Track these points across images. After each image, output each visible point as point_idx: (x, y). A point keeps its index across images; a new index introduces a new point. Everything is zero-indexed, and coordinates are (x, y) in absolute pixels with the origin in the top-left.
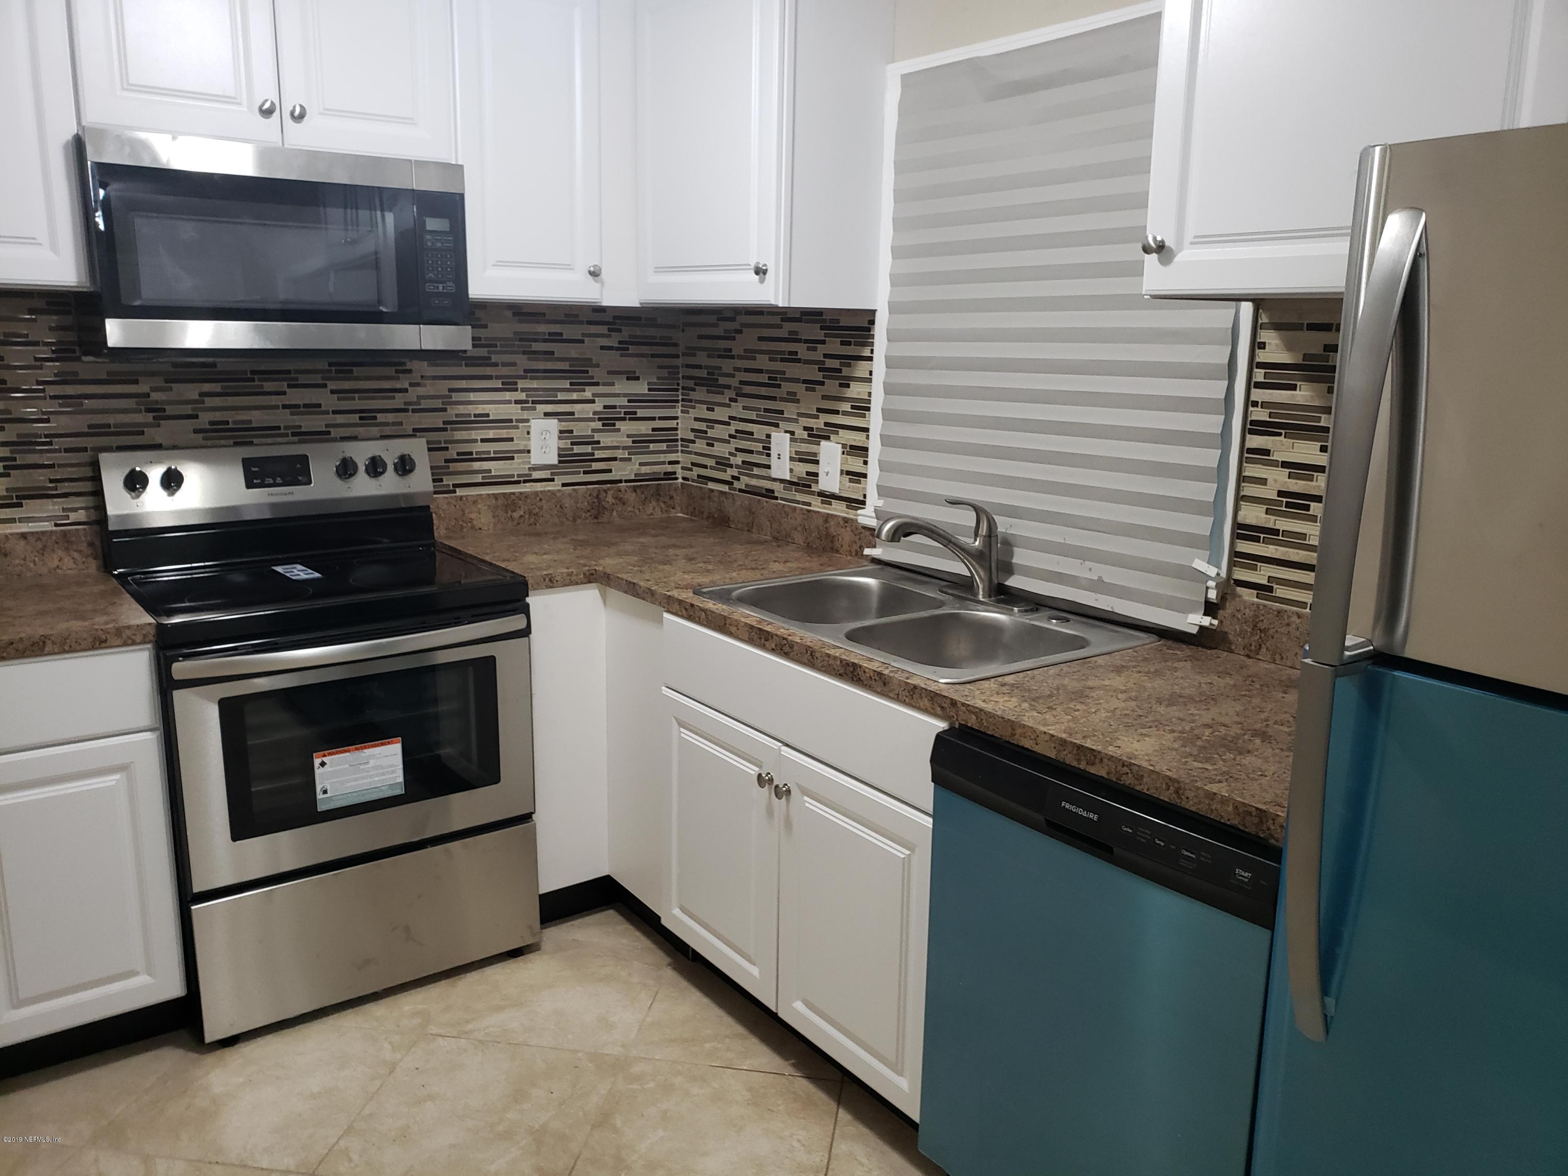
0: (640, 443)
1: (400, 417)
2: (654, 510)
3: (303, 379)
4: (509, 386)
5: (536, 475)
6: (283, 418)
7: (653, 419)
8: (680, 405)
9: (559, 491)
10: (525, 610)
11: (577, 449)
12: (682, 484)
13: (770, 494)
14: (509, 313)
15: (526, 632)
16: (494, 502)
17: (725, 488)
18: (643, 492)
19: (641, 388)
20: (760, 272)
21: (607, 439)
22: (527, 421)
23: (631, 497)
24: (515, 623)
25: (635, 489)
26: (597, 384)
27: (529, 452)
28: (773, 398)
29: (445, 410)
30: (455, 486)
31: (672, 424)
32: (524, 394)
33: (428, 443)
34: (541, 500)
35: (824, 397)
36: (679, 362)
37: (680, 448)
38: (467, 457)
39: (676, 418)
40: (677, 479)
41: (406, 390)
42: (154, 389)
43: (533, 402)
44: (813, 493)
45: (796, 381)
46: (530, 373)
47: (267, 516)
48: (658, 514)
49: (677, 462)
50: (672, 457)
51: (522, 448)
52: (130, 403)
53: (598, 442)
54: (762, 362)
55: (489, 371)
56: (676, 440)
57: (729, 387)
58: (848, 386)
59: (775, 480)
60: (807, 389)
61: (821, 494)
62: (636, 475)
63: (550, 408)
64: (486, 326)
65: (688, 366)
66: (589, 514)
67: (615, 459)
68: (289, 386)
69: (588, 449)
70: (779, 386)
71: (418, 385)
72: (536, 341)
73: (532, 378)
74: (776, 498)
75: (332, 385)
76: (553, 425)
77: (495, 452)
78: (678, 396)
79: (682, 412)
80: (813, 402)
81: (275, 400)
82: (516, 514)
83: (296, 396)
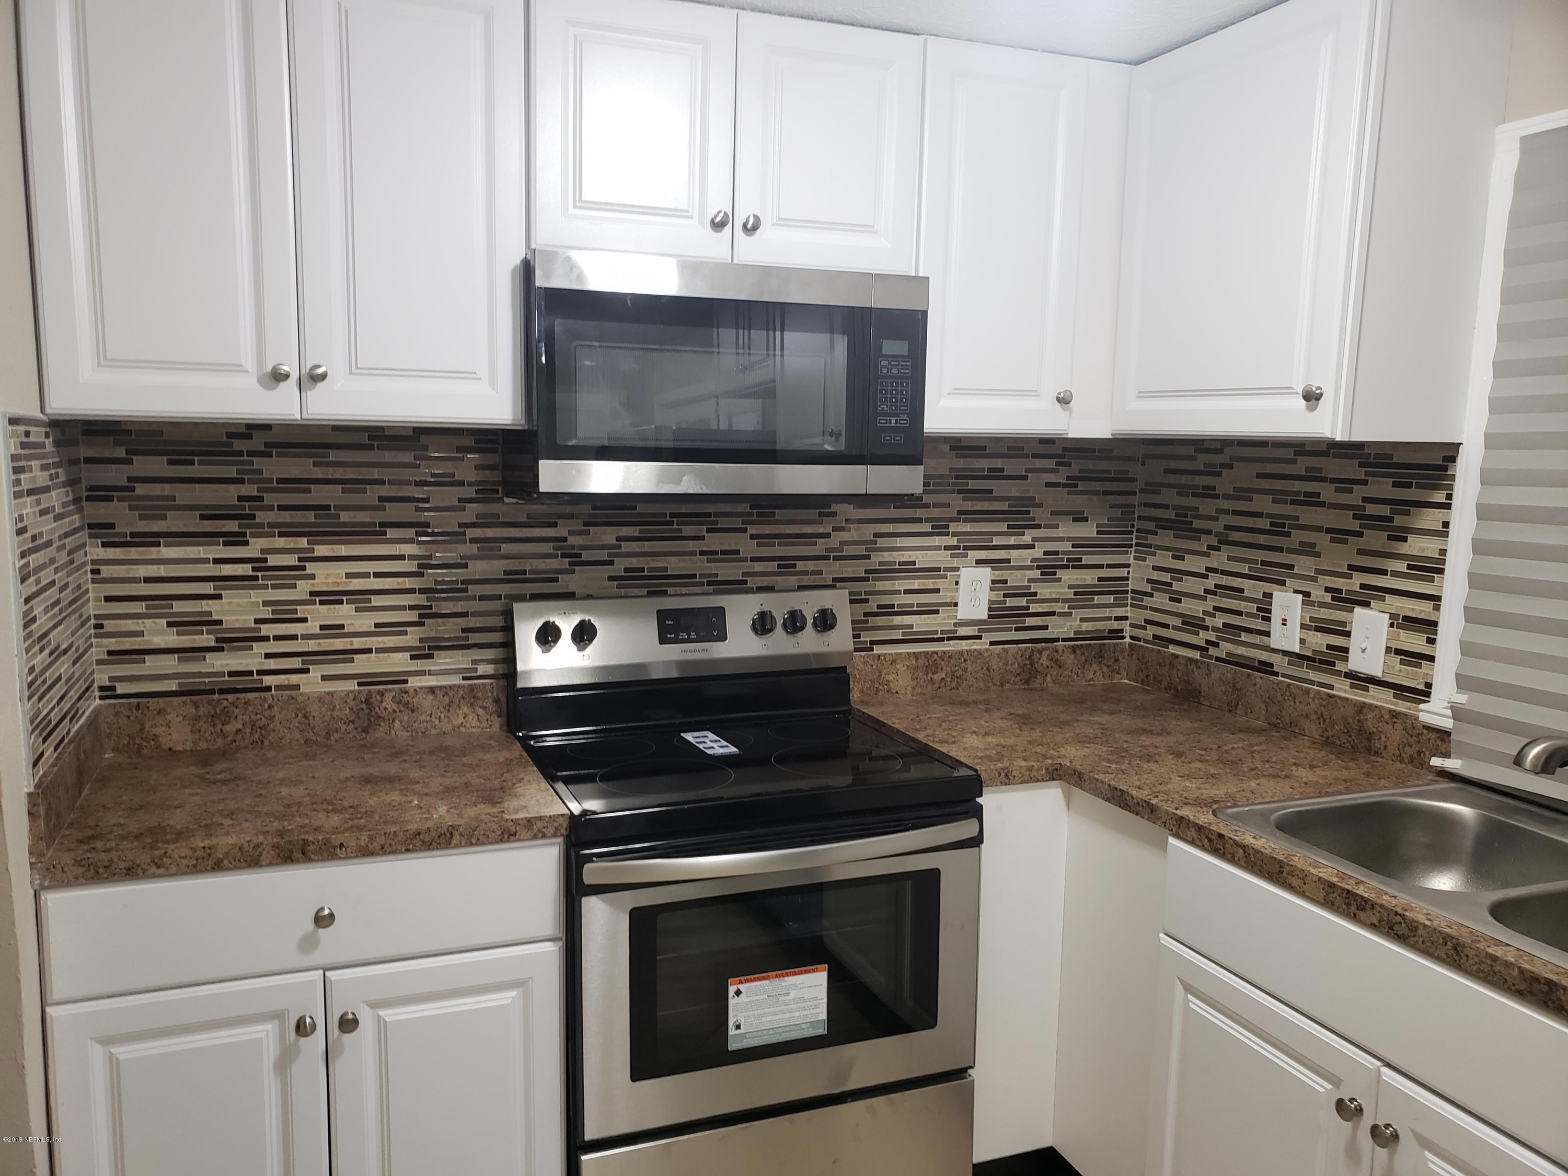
0: (1083, 595)
1: (821, 565)
2: (1096, 676)
3: (723, 523)
4: (940, 529)
5: (962, 631)
6: (698, 565)
7: (1101, 566)
8: (1133, 550)
9: (987, 650)
10: (977, 813)
11: (1010, 602)
12: (1130, 644)
13: (1266, 668)
14: (946, 448)
15: (976, 841)
16: (914, 662)
17: (1196, 655)
18: (1083, 654)
19: (1089, 531)
20: (1312, 397)
21: (1045, 590)
22: (957, 569)
23: (1069, 659)
24: (964, 829)
25: (1074, 650)
26: (1038, 527)
27: (956, 604)
28: (1280, 549)
29: (869, 557)
30: (875, 643)
31: (1123, 572)
32: (956, 539)
33: (850, 594)
34: (965, 660)
35: (1361, 552)
36: (1136, 500)
38: (888, 610)
39: (1128, 566)
40: (1123, 637)
41: (828, 536)
42: (570, 533)
43: (965, 548)
44: (1338, 673)
45: (1318, 529)
46: (964, 515)
47: (674, 674)
48: (1100, 680)
49: (1126, 618)
50: (1120, 612)
51: (948, 601)
52: (547, 548)
53: (1035, 594)
54: (1263, 503)
55: (919, 513)
56: (1127, 592)
57: (1209, 532)
58: (1405, 540)
59: (1275, 651)
60: (1333, 540)
61: (1351, 675)
62: (1076, 633)
63: (983, 555)
65: (1147, 505)
66: (1018, 678)
67: (1052, 614)
68: (708, 531)
69: (1023, 602)
70: (1288, 535)
71: (842, 529)
72: (971, 477)
73: (965, 521)
74: (1277, 674)
75: (752, 530)
76: (986, 573)
77: (918, 605)
78: (1131, 540)
79: (1135, 558)
80: (1343, 557)
81: (692, 546)
82: (937, 677)
83: (714, 542)
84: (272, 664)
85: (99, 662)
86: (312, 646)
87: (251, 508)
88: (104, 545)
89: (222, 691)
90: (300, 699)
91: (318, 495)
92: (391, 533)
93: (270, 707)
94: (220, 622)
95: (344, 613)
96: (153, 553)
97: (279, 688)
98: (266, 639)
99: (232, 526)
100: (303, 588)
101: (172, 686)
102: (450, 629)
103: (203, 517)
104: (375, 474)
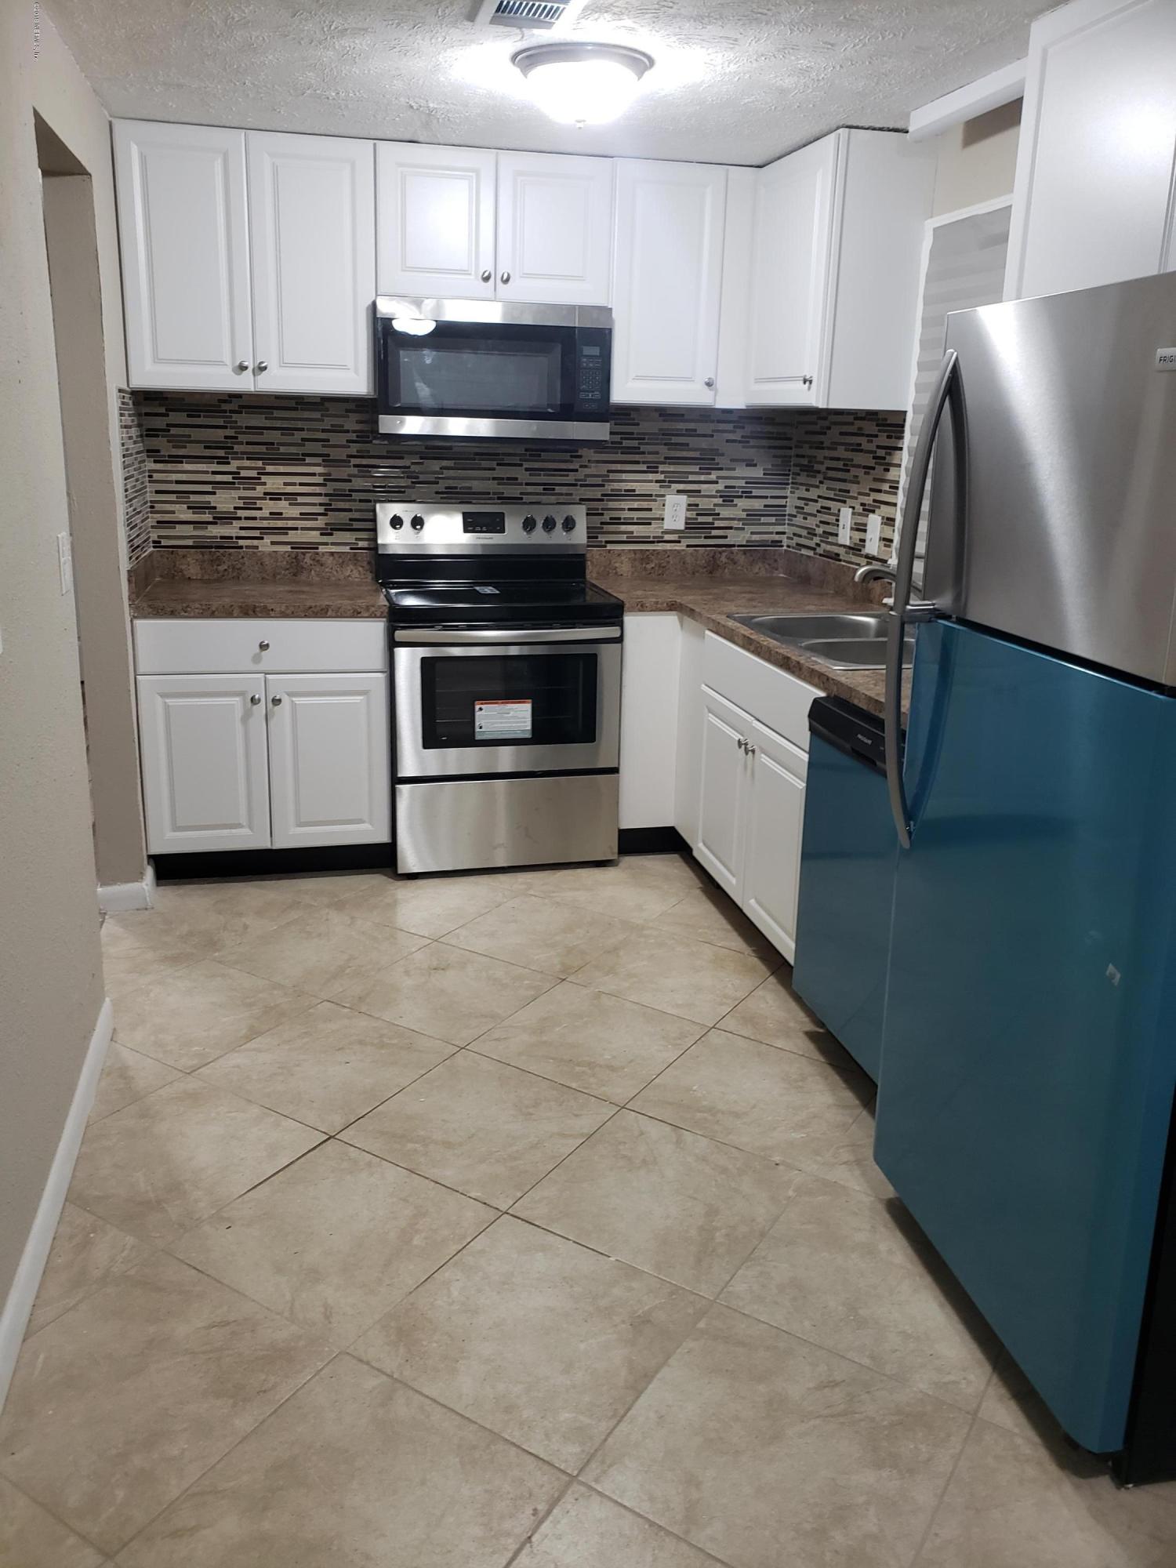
0: (752, 516)
1: (571, 489)
2: (760, 570)
3: (507, 460)
4: (653, 469)
5: (667, 537)
6: (492, 486)
7: (766, 497)
8: (789, 486)
9: (683, 550)
10: (621, 625)
11: (701, 519)
12: (785, 550)
13: (836, 557)
14: (657, 415)
15: (620, 640)
16: (633, 556)
17: (811, 553)
18: (751, 556)
19: (757, 473)
20: (806, 381)
21: (725, 512)
22: (663, 496)
23: (741, 559)
24: (612, 632)
25: (745, 552)
26: (721, 469)
27: (663, 519)
28: (844, 481)
29: (603, 486)
30: (607, 542)
31: (782, 502)
32: (663, 475)
33: (588, 509)
35: (875, 480)
36: (792, 452)
37: (787, 522)
38: (616, 521)
39: (786, 497)
40: (782, 546)
41: (577, 470)
42: (413, 463)
43: (669, 482)
44: (861, 556)
45: (859, 466)
46: (669, 460)
47: (479, 552)
48: (763, 573)
49: (784, 533)
50: (780, 529)
51: (658, 516)
52: (399, 472)
53: (718, 514)
54: (841, 452)
55: (637, 457)
56: (785, 515)
57: (819, 472)
58: (888, 470)
59: (841, 546)
60: (865, 473)
61: (867, 556)
62: (747, 541)
63: (682, 487)
64: (638, 424)
65: (797, 456)
66: (705, 570)
67: (731, 528)
68: (498, 465)
69: (710, 519)
70: (848, 471)
71: (586, 466)
72: (673, 435)
73: (669, 464)
74: (840, 560)
75: (526, 465)
76: (683, 499)
77: (637, 519)
78: (788, 479)
79: (791, 492)
80: (867, 484)
81: (488, 474)
82: (649, 567)
83: (502, 472)
84: (243, 533)
85: (152, 527)
86: (265, 524)
87: (232, 443)
88: (155, 462)
89: (217, 547)
90: (259, 554)
91: (269, 436)
92: (308, 460)
93: (243, 557)
94: (215, 508)
95: (282, 506)
96: (179, 467)
97: (247, 547)
98: (240, 518)
99: (221, 453)
100: (260, 490)
101: (190, 542)
102: (344, 517)
103: (206, 447)
104: (300, 425)
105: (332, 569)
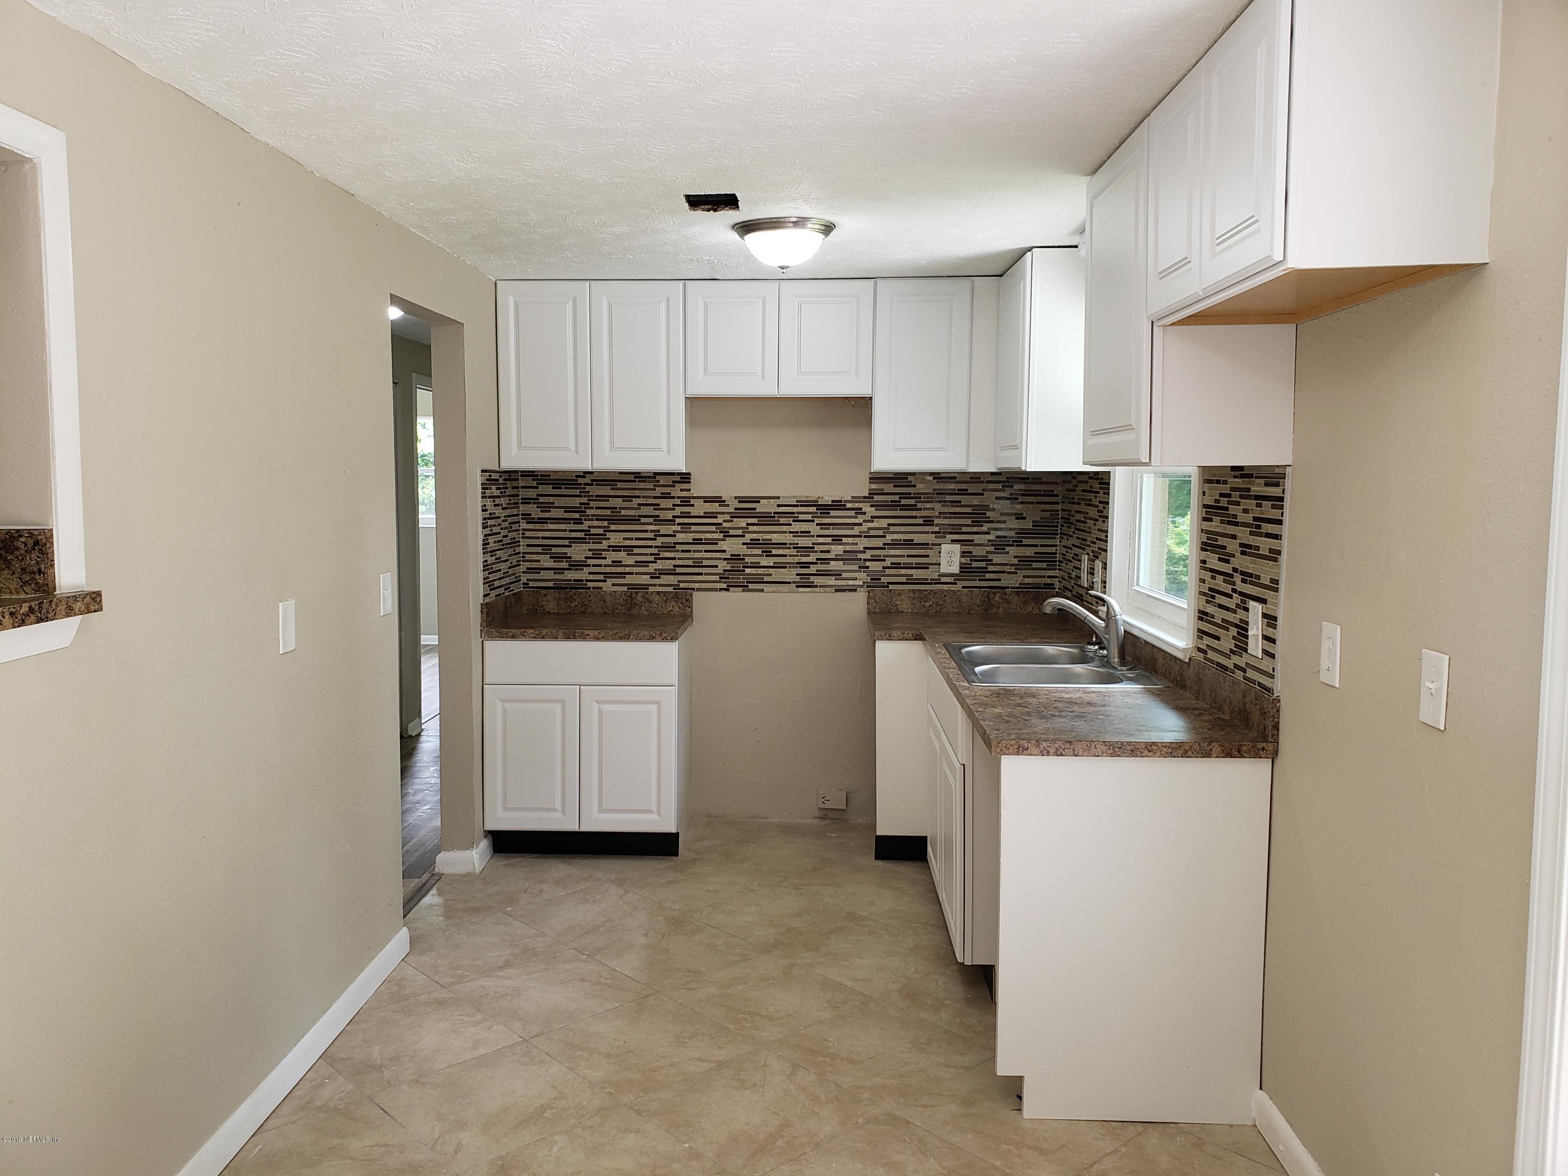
0: (1024, 563)
1: (857, 540)
3: (801, 517)
4: (928, 522)
5: (943, 580)
6: (788, 538)
7: (1037, 546)
8: (1058, 536)
9: (959, 591)
11: (974, 564)
12: (1057, 592)
14: (930, 479)
16: (912, 595)
18: (1024, 596)
19: (1027, 525)
21: (997, 559)
22: (939, 545)
23: (1015, 599)
25: (1018, 594)
26: (992, 522)
27: (939, 564)
29: (885, 536)
30: (888, 583)
32: (938, 528)
34: (945, 596)
36: (1059, 507)
37: (1057, 567)
38: (897, 566)
39: (1056, 546)
40: (1055, 588)
41: (861, 524)
42: (724, 521)
43: (944, 533)
46: (943, 515)
49: (1056, 577)
50: (1052, 573)
51: (935, 562)
52: (713, 528)
53: (991, 560)
55: (914, 513)
56: (1056, 561)
62: (1020, 584)
63: (956, 537)
64: (915, 486)
65: (1062, 510)
66: (981, 608)
67: (1004, 572)
68: (794, 521)
69: (983, 564)
71: (869, 521)
72: (946, 494)
73: (944, 518)
76: (957, 548)
77: (916, 564)
78: (1057, 530)
79: (1059, 541)
81: (785, 528)
82: (927, 604)
83: (796, 527)
84: (591, 577)
85: (523, 572)
86: (608, 570)
87: (585, 508)
88: (527, 523)
89: (571, 588)
90: (603, 593)
91: (613, 502)
92: (642, 520)
93: (590, 596)
94: (570, 557)
95: (622, 556)
96: (545, 526)
97: (594, 588)
98: (589, 566)
99: (577, 516)
100: (605, 544)
101: (551, 584)
102: (669, 564)
103: (565, 512)
104: (637, 493)
105: (658, 605)
